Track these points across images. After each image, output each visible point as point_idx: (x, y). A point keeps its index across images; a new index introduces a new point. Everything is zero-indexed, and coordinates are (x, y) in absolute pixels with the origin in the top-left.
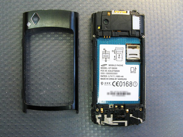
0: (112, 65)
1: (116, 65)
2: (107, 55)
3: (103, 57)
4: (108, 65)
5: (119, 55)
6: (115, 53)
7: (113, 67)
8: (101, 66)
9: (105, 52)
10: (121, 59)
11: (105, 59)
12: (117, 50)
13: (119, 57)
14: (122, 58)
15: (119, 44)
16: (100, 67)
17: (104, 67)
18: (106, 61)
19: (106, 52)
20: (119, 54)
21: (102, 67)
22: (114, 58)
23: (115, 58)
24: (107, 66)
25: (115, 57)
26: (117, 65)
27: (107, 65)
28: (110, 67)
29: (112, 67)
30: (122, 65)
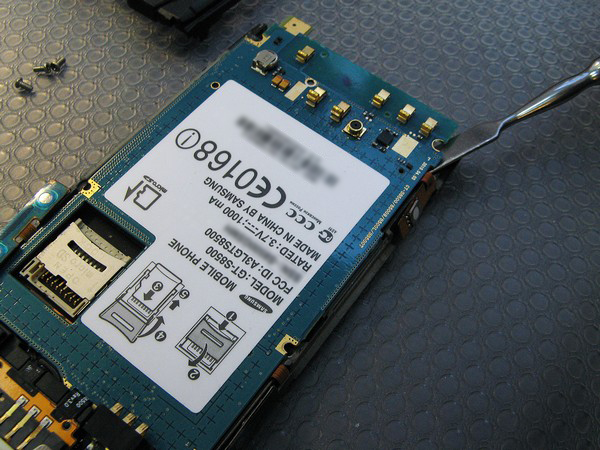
0: (217, 276)
1: (200, 264)
2: (203, 342)
3: (227, 344)
4: (238, 291)
5: (148, 296)
6: (161, 320)
7: (220, 268)
8: (270, 311)
9: (204, 359)
10: (156, 276)
11: (230, 327)
12: (138, 325)
13: (160, 288)
14: (146, 274)
15: (106, 345)
16: (279, 311)
17: (263, 299)
18: (232, 316)
19: (198, 355)
20: (147, 303)
21: (269, 303)
22: (182, 301)
23: (177, 298)
24: (244, 287)
25: (176, 304)
26: (196, 262)
27: (242, 297)
28: (233, 278)
29: (227, 273)
30: (175, 244)
